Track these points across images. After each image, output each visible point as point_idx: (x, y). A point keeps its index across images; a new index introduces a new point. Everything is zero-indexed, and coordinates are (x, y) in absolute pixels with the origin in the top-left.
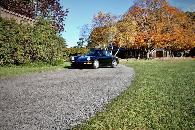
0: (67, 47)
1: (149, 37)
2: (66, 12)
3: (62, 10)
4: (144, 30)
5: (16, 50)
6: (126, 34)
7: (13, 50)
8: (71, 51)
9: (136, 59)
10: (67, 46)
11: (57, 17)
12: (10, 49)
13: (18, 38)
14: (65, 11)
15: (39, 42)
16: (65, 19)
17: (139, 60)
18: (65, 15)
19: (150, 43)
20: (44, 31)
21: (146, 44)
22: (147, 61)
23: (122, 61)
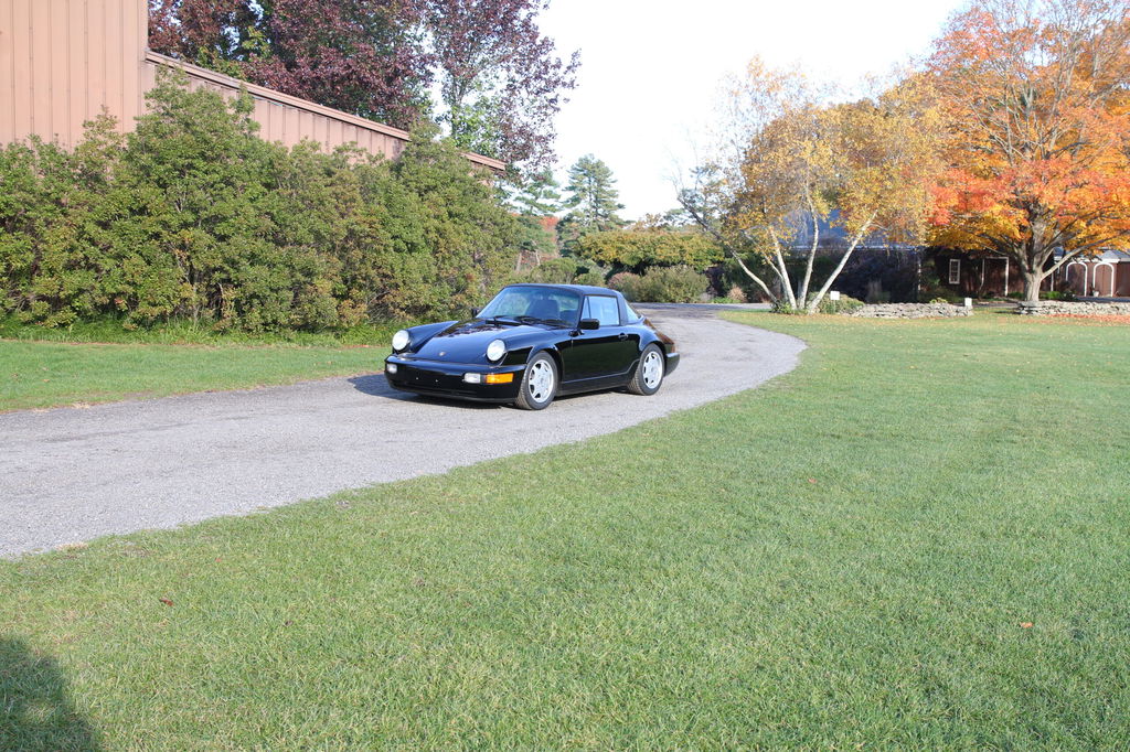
2: (569, 68)
3: (552, 56)
5: (309, 274)
7: (299, 276)
8: (621, 249)
9: (955, 307)
11: (524, 92)
12: (287, 271)
13: (321, 226)
14: (566, 62)
15: (407, 244)
16: (567, 100)
17: (970, 314)
18: (564, 84)
20: (434, 188)
22: (1023, 317)
23: (873, 313)
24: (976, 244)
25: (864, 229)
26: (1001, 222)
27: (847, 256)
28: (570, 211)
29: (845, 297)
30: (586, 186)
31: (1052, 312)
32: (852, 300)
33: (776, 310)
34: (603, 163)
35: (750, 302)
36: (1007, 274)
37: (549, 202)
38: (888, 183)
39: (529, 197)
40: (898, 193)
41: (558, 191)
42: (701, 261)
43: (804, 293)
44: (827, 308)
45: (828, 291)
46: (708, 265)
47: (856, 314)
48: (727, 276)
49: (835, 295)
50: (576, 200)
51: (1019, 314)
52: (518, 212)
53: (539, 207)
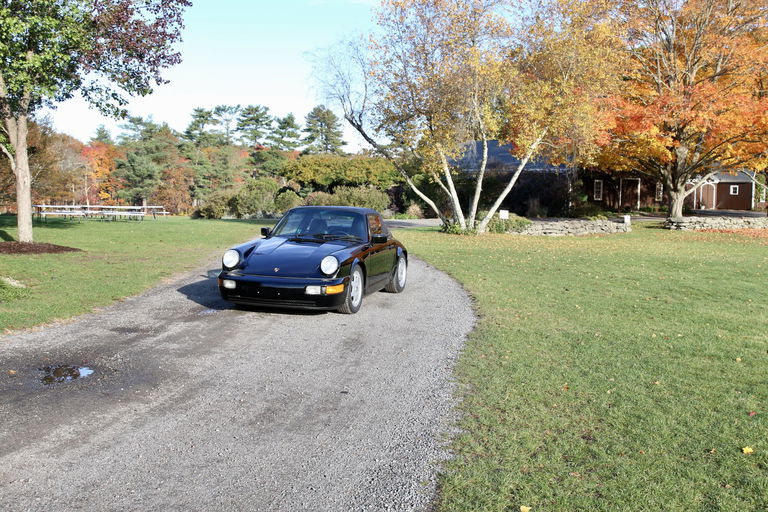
0: (345, 149)
1: (688, 114)
4: (668, 79)
6: (561, 93)
8: (317, 171)
9: (615, 224)
10: (344, 143)
17: (629, 229)
19: (693, 145)
21: (671, 149)
22: (673, 232)
23: (541, 231)
24: (625, 165)
25: (534, 147)
26: (655, 144)
27: (517, 175)
28: (306, 147)
29: (514, 215)
30: (319, 128)
31: (698, 227)
32: (520, 218)
33: (445, 229)
34: (331, 112)
35: (427, 217)
36: (639, 191)
37: (292, 140)
38: (559, 99)
39: (277, 136)
40: (569, 110)
41: (298, 132)
42: (384, 181)
43: (473, 213)
44: (498, 228)
45: (498, 211)
46: (391, 185)
47: (525, 233)
48: (406, 195)
49: (505, 214)
50: (312, 138)
51: (669, 229)
52: (269, 147)
53: (284, 143)
